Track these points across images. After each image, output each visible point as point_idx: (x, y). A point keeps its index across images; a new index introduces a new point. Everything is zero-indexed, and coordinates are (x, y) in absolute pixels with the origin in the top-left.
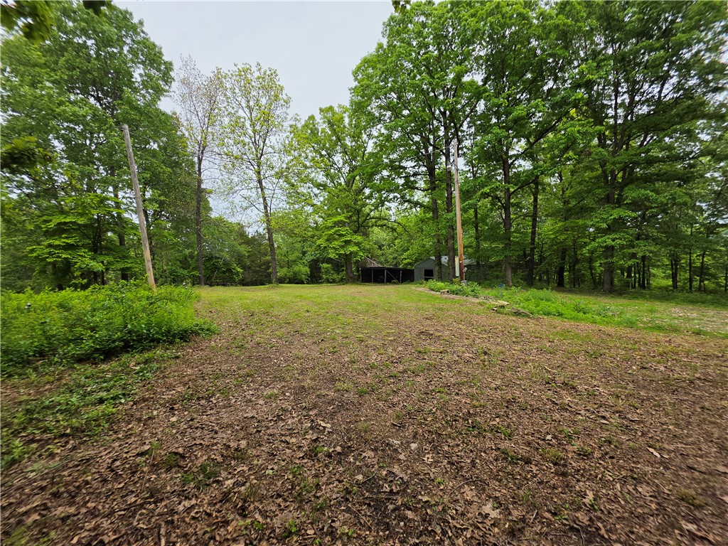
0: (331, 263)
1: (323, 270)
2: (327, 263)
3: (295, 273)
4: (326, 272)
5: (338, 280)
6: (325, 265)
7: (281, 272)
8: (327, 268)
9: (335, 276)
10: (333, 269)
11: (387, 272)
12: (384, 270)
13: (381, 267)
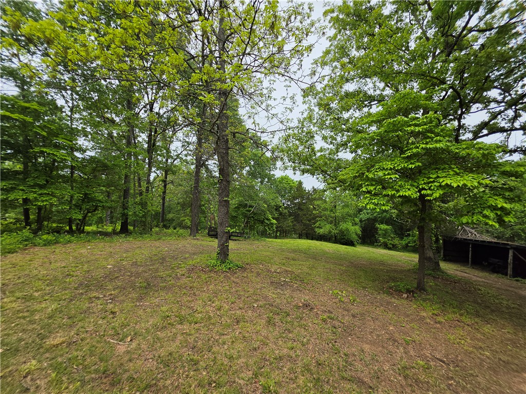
0: (392, 224)
1: (380, 232)
2: (387, 224)
3: (342, 232)
4: (385, 235)
5: (400, 247)
6: (384, 227)
7: (325, 228)
8: (386, 230)
9: (396, 241)
10: (395, 232)
11: (514, 253)
12: (508, 249)
13: (492, 242)
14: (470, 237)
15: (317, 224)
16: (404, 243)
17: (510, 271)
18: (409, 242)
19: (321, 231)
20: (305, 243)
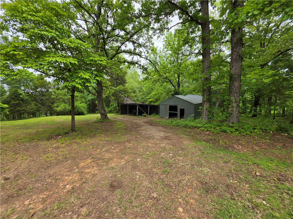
11: (138, 107)
12: (137, 106)
13: (134, 104)
14: (128, 103)
15: (56, 105)
16: (110, 109)
17: (137, 114)
18: (112, 109)
19: (59, 109)
20: (50, 118)
